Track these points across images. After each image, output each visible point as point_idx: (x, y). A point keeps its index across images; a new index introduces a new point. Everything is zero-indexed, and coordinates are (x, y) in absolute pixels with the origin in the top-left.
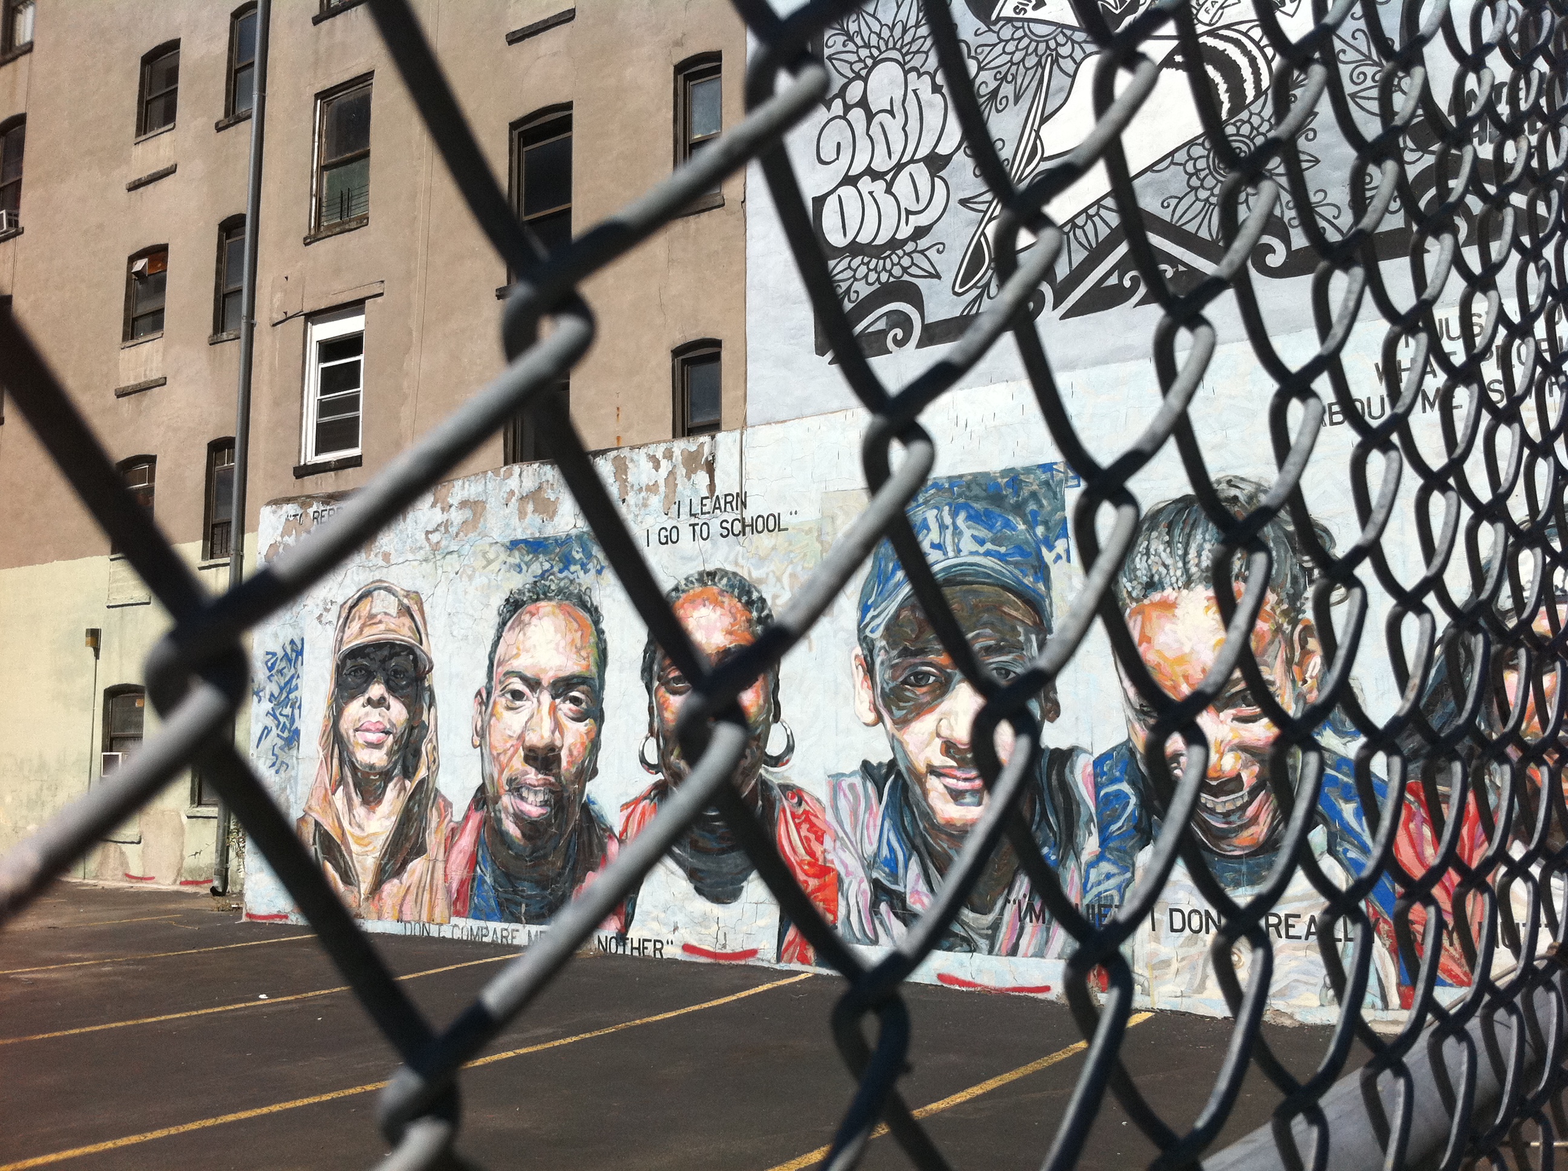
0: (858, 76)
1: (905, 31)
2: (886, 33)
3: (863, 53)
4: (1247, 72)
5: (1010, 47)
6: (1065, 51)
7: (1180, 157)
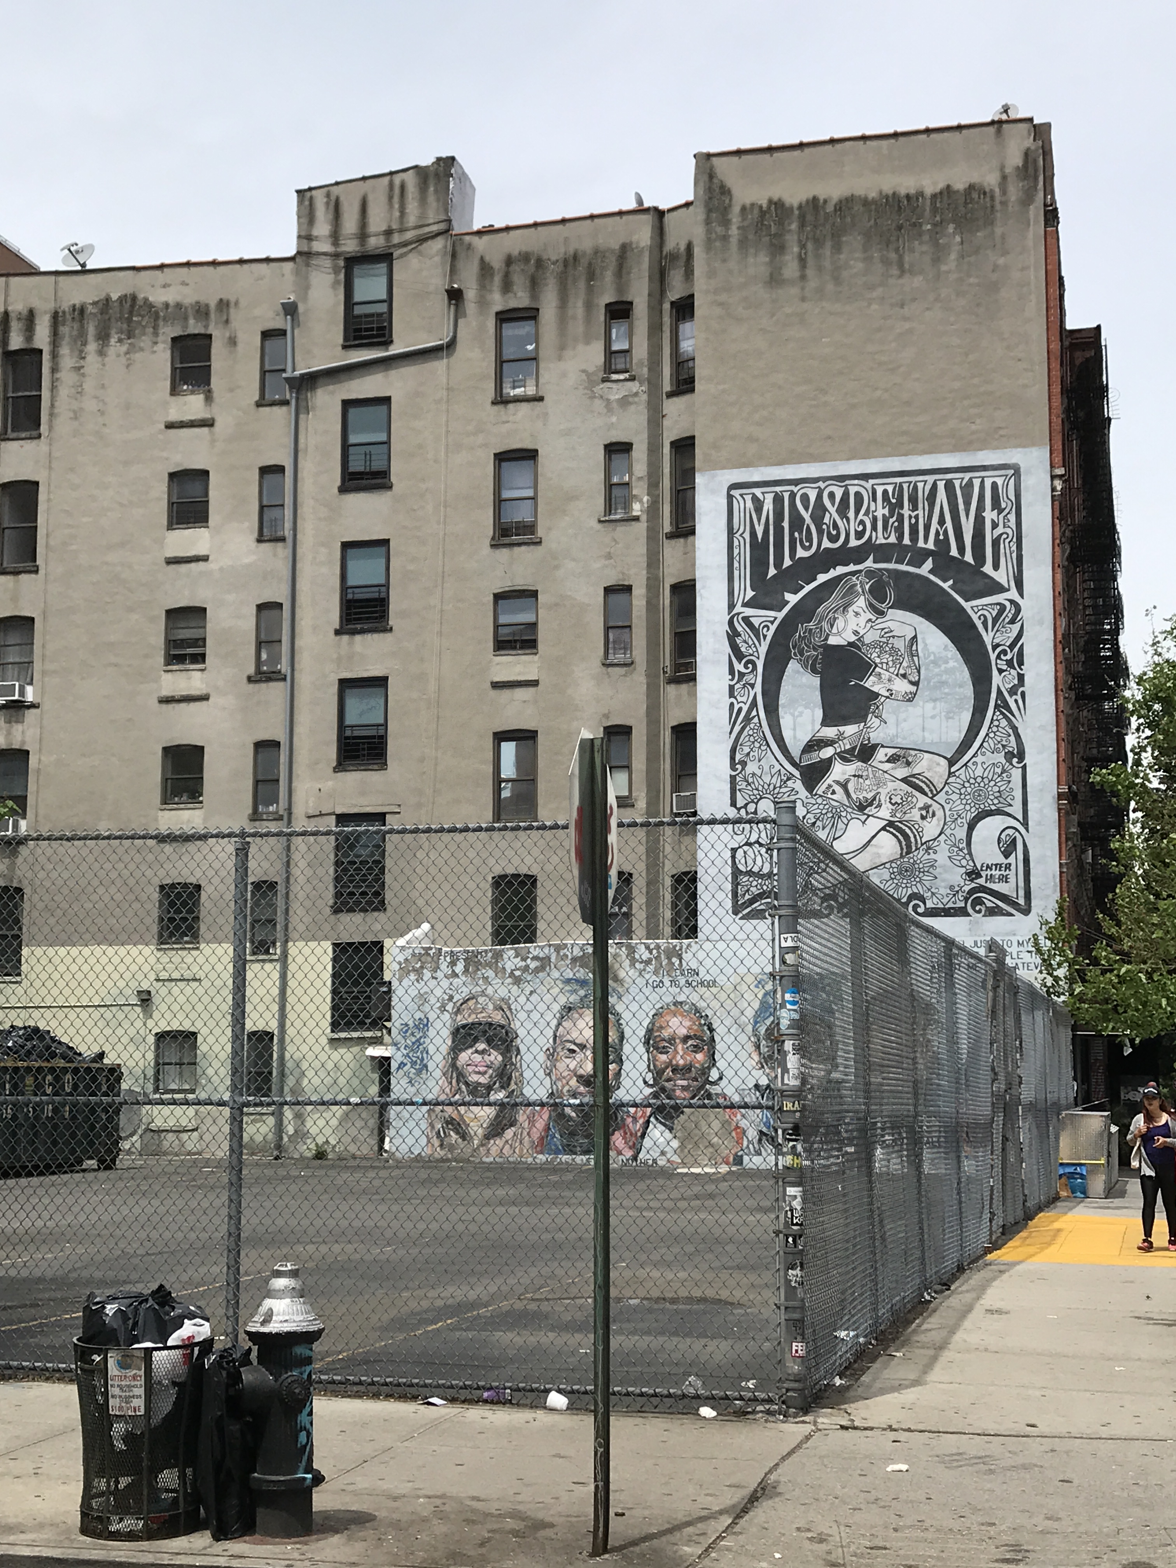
0: (753, 801)
1: (775, 788)
2: (766, 787)
3: (756, 792)
4: (913, 840)
5: (821, 807)
6: (844, 814)
7: (888, 865)
